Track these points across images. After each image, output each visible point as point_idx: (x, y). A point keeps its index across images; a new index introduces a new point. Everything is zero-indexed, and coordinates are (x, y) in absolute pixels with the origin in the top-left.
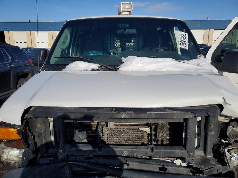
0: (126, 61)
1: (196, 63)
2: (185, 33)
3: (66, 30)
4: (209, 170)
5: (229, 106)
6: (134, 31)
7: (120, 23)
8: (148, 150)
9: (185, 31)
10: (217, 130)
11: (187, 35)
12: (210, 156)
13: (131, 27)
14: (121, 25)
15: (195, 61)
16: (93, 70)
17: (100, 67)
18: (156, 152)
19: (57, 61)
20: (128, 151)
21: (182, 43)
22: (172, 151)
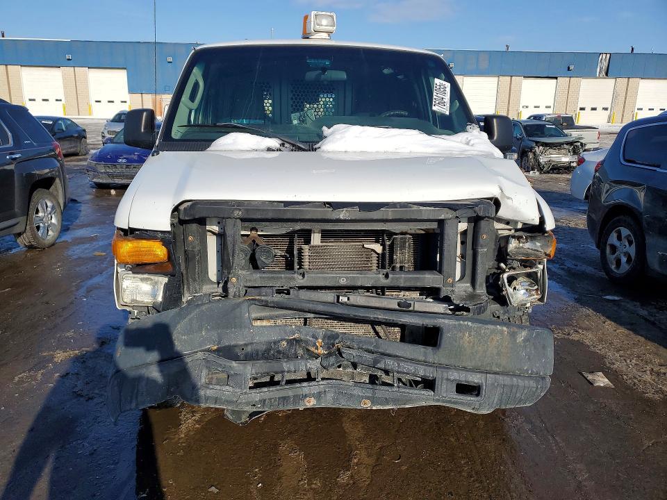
0: (332, 134)
1: (464, 141)
2: (444, 83)
3: (195, 68)
4: (479, 306)
5: (509, 202)
6: (342, 75)
7: (311, 57)
8: (381, 276)
9: (444, 77)
10: (494, 247)
11: (448, 85)
12: (482, 290)
13: (334, 67)
14: (313, 61)
15: (461, 137)
16: (269, 150)
17: (283, 145)
18: (392, 278)
19: (185, 134)
20: (347, 278)
21: (437, 102)
22: (418, 276)
